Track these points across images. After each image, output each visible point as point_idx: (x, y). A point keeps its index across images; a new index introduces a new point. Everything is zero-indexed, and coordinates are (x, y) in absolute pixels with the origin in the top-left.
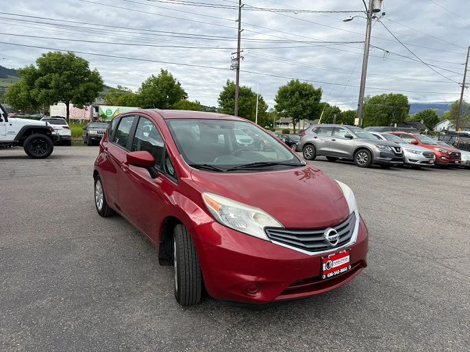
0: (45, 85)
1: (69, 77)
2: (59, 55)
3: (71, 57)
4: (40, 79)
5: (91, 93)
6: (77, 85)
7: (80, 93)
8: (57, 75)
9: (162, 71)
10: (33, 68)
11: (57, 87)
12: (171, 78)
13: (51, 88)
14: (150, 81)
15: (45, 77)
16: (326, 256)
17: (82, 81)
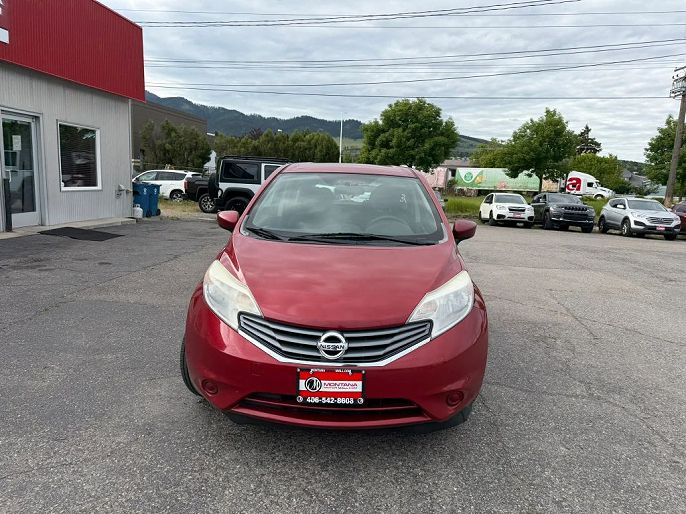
0: (386, 145)
1: (414, 130)
2: (406, 103)
3: (421, 106)
4: (382, 137)
5: (439, 151)
6: (423, 142)
7: (425, 152)
8: (400, 130)
9: (548, 112)
10: (376, 122)
11: (399, 146)
12: (560, 122)
13: (392, 147)
14: (526, 127)
15: (387, 134)
16: (306, 370)
17: (430, 135)
